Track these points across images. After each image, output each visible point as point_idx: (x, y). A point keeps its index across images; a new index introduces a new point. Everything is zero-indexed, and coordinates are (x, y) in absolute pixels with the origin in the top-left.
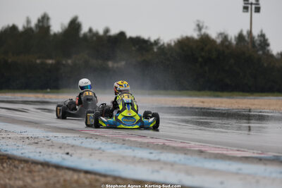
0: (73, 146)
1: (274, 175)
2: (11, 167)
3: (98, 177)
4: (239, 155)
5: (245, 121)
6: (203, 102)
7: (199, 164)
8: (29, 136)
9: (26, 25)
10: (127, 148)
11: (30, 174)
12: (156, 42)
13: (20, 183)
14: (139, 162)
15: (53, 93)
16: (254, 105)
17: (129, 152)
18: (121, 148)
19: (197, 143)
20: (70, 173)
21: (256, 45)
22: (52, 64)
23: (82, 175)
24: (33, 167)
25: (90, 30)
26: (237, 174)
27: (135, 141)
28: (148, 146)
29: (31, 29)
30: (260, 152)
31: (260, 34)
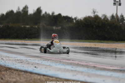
0: (38, 64)
2: (11, 73)
3: (49, 78)
4: (111, 69)
5: (114, 54)
6: (95, 45)
7: (93, 72)
8: (19, 59)
10: (62, 65)
11: (19, 76)
12: (75, 19)
13: (14, 80)
14: (67, 71)
15: (29, 40)
16: (118, 46)
17: (62, 67)
18: (59, 65)
19: (93, 63)
20: (37, 76)
21: (119, 20)
22: (28, 28)
23: (42, 77)
24: (20, 73)
25: (46, 13)
26: (110, 77)
27: (66, 62)
28: (71, 64)
29: (20, 12)
30: (121, 67)
31: (121, 15)
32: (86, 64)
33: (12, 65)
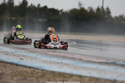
0: (24, 56)
1: (113, 70)
3: (35, 70)
4: (97, 61)
5: (100, 46)
6: (81, 38)
7: (79, 65)
8: (4, 51)
9: (3, 2)
10: (48, 57)
11: (4, 68)
12: (61, 11)
14: (53, 63)
16: (104, 39)
17: (48, 59)
18: (45, 57)
20: (23, 67)
22: (14, 19)
23: (28, 69)
24: (6, 65)
25: (32, 5)
26: (96, 69)
27: (51, 54)
28: (57, 56)
29: (5, 4)
30: (106, 60)
31: (107, 8)
32: (72, 56)
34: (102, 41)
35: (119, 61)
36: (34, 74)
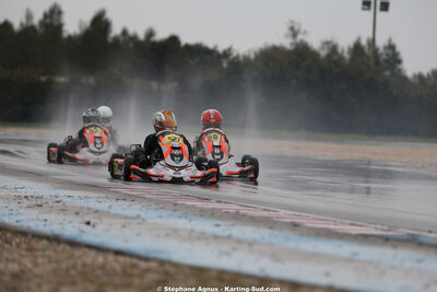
0: (96, 212)
1: (408, 264)
2: (1, 242)
3: (135, 261)
4: (354, 232)
5: (362, 179)
6: (297, 148)
7: (291, 245)
8: (29, 194)
9: (24, 21)
10: (180, 217)
11: (29, 253)
12: (226, 54)
13: (15, 267)
14: (199, 238)
16: (376, 154)
17: (182, 223)
18: (170, 216)
19: (289, 212)
20: (93, 253)
21: (382, 61)
22: (64, 84)
23: (111, 257)
24: (34, 243)
25: (125, 32)
26: (351, 260)
27: (193, 206)
28: (213, 214)
29: (32, 28)
30: (386, 228)
31: (387, 44)
32: (265, 214)
33: (5, 215)
34: (369, 163)
35: (430, 232)
36: (131, 276)
